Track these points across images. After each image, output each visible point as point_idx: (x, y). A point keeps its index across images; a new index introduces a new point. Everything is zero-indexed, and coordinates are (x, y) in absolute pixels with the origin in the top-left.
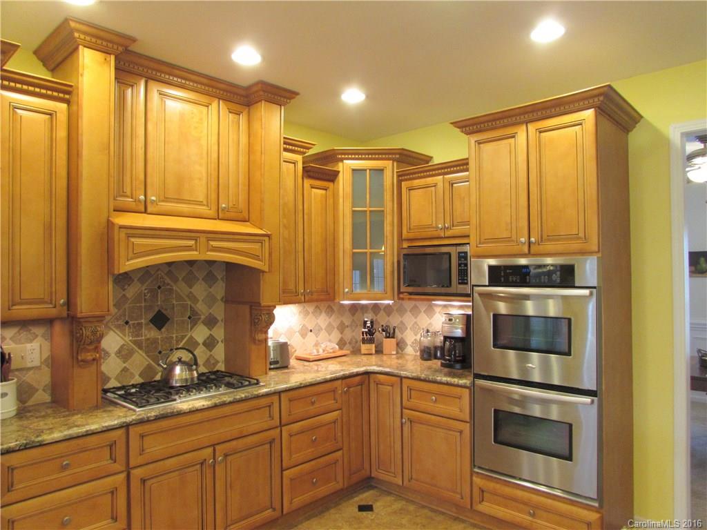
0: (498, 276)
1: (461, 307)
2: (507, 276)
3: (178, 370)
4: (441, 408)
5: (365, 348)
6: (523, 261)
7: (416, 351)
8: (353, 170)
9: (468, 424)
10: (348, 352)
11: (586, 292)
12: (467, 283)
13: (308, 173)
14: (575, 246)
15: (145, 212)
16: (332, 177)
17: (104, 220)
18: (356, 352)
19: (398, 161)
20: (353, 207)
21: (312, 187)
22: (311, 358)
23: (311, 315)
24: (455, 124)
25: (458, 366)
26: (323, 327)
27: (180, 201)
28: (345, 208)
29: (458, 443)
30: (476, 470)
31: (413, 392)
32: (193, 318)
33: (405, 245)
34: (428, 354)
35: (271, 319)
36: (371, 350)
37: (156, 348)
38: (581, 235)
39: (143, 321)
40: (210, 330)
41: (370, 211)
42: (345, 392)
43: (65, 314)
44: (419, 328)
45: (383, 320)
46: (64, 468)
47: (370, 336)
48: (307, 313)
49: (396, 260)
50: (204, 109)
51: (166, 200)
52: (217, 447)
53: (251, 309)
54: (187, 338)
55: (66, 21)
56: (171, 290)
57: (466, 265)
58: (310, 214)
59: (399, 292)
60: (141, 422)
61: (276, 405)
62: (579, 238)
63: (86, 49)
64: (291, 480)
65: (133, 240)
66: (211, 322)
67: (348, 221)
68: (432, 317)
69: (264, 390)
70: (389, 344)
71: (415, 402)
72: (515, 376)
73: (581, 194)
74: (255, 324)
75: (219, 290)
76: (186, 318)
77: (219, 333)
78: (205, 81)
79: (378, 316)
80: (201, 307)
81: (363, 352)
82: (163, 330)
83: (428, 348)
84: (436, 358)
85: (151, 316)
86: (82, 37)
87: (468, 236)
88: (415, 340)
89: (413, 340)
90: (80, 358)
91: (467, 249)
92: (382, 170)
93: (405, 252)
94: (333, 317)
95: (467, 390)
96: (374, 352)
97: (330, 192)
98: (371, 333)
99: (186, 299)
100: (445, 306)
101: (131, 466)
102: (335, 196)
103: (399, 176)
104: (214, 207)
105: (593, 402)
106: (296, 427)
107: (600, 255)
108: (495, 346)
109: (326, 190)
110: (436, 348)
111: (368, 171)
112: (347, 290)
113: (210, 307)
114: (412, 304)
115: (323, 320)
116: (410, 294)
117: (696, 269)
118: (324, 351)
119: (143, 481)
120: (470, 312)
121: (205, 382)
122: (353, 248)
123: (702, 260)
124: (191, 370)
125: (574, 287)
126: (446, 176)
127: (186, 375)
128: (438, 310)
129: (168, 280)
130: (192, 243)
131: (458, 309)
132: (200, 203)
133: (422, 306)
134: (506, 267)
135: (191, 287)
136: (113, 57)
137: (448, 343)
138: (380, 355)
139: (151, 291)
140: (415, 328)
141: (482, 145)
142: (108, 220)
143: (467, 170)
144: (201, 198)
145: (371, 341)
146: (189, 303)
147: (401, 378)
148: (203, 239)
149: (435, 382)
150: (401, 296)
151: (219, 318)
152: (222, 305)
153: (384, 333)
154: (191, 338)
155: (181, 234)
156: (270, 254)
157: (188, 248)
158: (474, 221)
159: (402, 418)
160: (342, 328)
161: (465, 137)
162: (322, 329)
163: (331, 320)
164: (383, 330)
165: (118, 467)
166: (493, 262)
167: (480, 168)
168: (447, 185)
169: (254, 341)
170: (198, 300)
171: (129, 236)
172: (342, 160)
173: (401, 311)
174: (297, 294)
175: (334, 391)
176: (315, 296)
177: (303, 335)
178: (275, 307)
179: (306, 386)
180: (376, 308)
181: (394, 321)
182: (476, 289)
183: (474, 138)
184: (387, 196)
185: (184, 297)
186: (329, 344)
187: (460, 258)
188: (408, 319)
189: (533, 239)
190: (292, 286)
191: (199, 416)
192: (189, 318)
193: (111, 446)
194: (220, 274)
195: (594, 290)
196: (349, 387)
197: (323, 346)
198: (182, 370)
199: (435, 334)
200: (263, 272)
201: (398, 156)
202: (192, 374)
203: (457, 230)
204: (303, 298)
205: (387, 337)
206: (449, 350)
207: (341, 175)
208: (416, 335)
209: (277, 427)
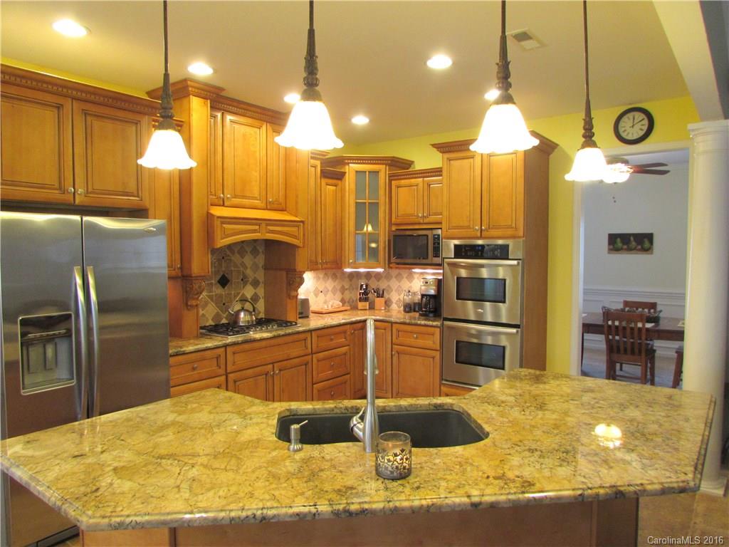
0: (460, 251)
1: (434, 274)
2: (466, 251)
3: (242, 315)
4: (420, 342)
5: (361, 305)
6: (480, 242)
7: (399, 307)
8: (357, 172)
9: (439, 352)
10: (349, 308)
11: (515, 262)
12: (439, 257)
13: (325, 174)
14: (510, 232)
15: (223, 205)
16: (340, 176)
17: (205, 212)
18: (354, 308)
19: (390, 165)
20: (356, 199)
21: (327, 185)
22: (324, 311)
23: (321, 280)
24: (434, 146)
25: (431, 315)
26: (330, 289)
27: (244, 197)
28: (350, 200)
29: (432, 365)
30: (444, 382)
31: (400, 333)
32: (244, 280)
33: (394, 228)
34: (409, 308)
35: (301, 281)
36: (366, 306)
37: (222, 301)
38: (514, 225)
39: (213, 281)
40: (255, 289)
41: (369, 203)
42: (352, 334)
43: (180, 275)
44: (402, 290)
45: (374, 284)
46: (194, 369)
47: (365, 297)
48: (318, 278)
49: (387, 239)
50: (257, 130)
51: (236, 197)
52: (275, 365)
53: (287, 274)
54: (241, 294)
55: (185, 80)
56: (230, 260)
57: (439, 244)
58: (325, 206)
59: (390, 262)
60: (234, 344)
61: (309, 339)
62: (512, 228)
63: (194, 97)
64: (319, 391)
65: (224, 226)
66: (255, 284)
67: (353, 209)
68: (412, 281)
69: (301, 329)
70: (379, 302)
71: (401, 340)
72: (472, 318)
73: (514, 198)
74: (290, 285)
75: (261, 260)
76: (240, 280)
77: (261, 291)
78: (259, 111)
79: (370, 281)
80: (249, 272)
81: (360, 308)
82: (226, 288)
83: (409, 304)
84: (415, 311)
85: (218, 277)
86: (193, 90)
87: (441, 223)
88: (399, 299)
89: (397, 298)
90: (189, 304)
91: (439, 232)
92: (378, 172)
93: (395, 234)
94: (337, 281)
95: (439, 329)
96: (368, 308)
97: (339, 187)
98: (366, 293)
99: (240, 266)
100: (422, 273)
101: (228, 371)
102: (343, 190)
103: (390, 177)
104: (264, 202)
105: (517, 332)
106: (321, 355)
107: (524, 239)
108: (458, 298)
109: (336, 186)
110: (415, 304)
111: (367, 173)
112: (351, 261)
113: (255, 273)
114: (397, 271)
115: (330, 284)
116: (398, 264)
117: (614, 247)
118: (332, 306)
119: (235, 382)
120: (441, 277)
121: (261, 323)
122: (356, 230)
123: (619, 240)
124: (251, 314)
125: (508, 259)
126: (425, 179)
127: (248, 318)
128: (416, 276)
129: (228, 253)
130: (257, 227)
131: (431, 274)
132: (255, 198)
133: (405, 273)
134: (466, 246)
135: (243, 258)
136: (209, 101)
137: (424, 299)
138: (373, 311)
139: (219, 260)
140: (399, 290)
141: (452, 162)
142: (208, 213)
143: (441, 175)
144: (257, 195)
145: (366, 300)
146: (242, 269)
147: (392, 323)
148: (263, 225)
149: (416, 325)
150: (391, 265)
151: (261, 281)
152: (263, 271)
153: (376, 294)
154: (243, 294)
155: (250, 221)
156: (304, 235)
157: (254, 231)
158: (445, 213)
159: (392, 351)
160: (343, 290)
161: (441, 154)
162: (328, 291)
163: (336, 284)
164: (375, 292)
165: (222, 371)
166: (457, 242)
167: (450, 177)
168: (426, 186)
169: (289, 296)
170: (247, 268)
171: (222, 223)
172: (348, 164)
173: (388, 277)
174: (316, 263)
175: (345, 332)
176: (329, 266)
177: (316, 295)
178: (304, 272)
179: (328, 328)
180: (368, 275)
181: (382, 285)
182: (446, 260)
183: (447, 156)
184: (381, 192)
185: (239, 265)
186: (334, 302)
187: (434, 239)
188: (394, 283)
189: (483, 228)
190: (313, 258)
191: (264, 343)
192: (242, 280)
193: (217, 358)
194: (261, 249)
195: (520, 261)
196: (355, 330)
197: (331, 303)
198: (245, 315)
199: (414, 294)
200: (298, 247)
201: (389, 162)
202: (252, 318)
203: (433, 218)
204: (320, 266)
205: (378, 297)
206: (426, 305)
207: (347, 174)
208: (399, 295)
209: (309, 355)
